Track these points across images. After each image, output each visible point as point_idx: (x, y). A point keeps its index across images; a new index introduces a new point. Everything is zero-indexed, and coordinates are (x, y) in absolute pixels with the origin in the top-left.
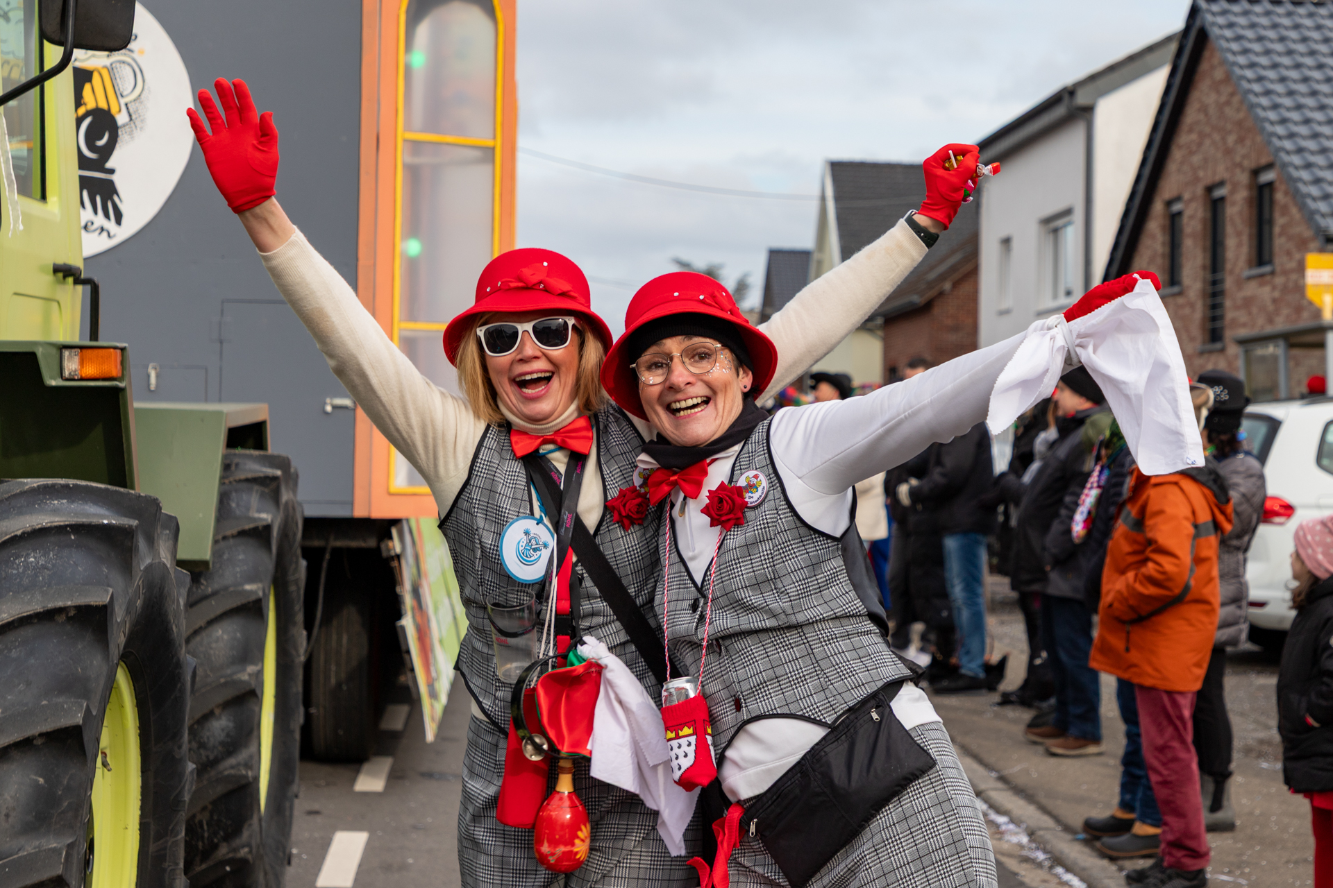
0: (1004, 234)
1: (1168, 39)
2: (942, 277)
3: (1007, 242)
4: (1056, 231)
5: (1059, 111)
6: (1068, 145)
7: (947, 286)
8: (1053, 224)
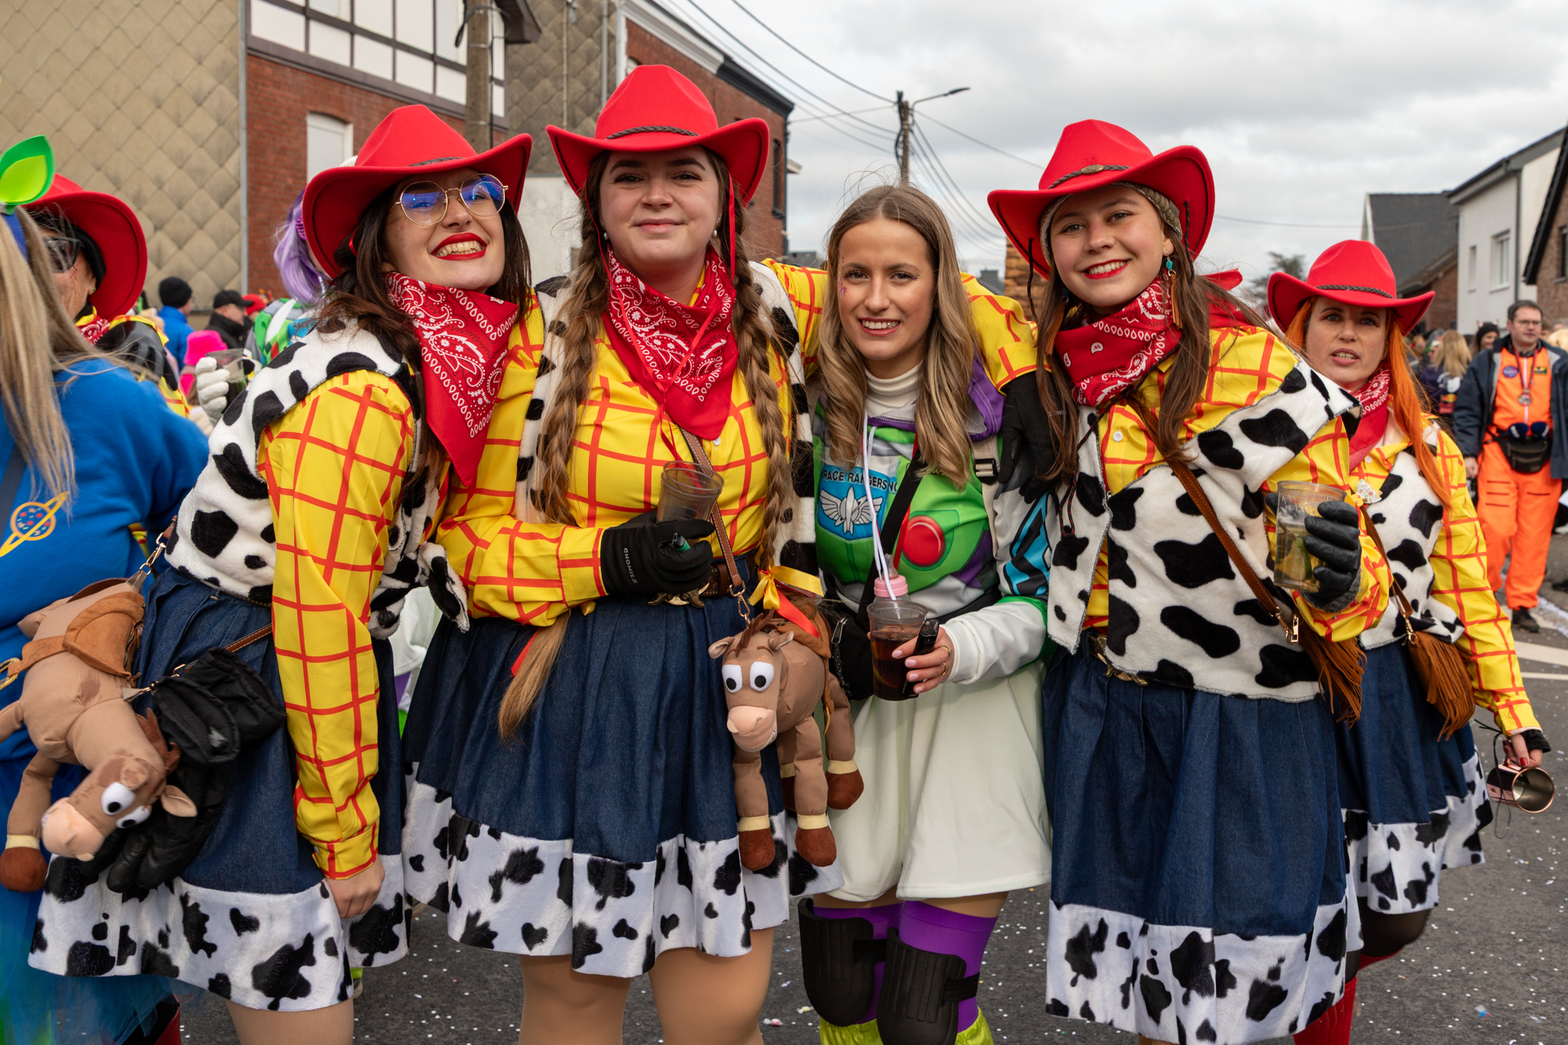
0: (1472, 244)
1: (1557, 134)
2: (1438, 270)
3: (1474, 248)
4: (1502, 242)
5: (1500, 173)
6: (1506, 193)
7: (1441, 275)
8: (1500, 238)
